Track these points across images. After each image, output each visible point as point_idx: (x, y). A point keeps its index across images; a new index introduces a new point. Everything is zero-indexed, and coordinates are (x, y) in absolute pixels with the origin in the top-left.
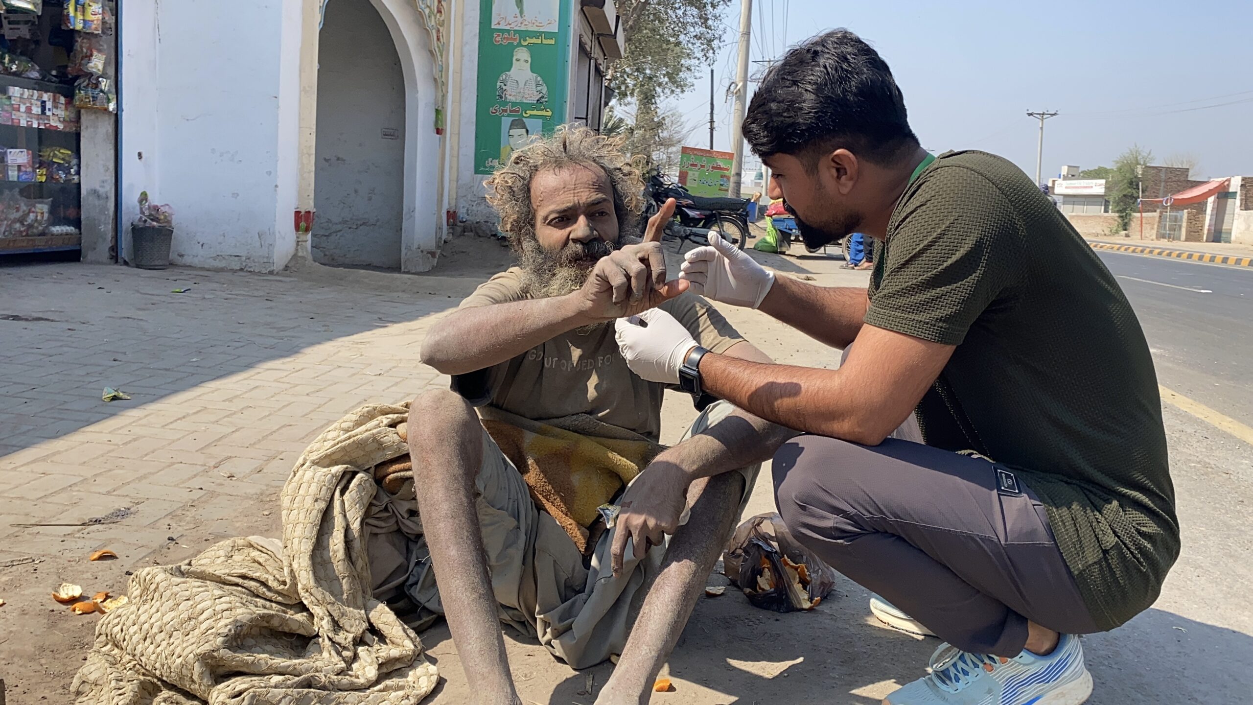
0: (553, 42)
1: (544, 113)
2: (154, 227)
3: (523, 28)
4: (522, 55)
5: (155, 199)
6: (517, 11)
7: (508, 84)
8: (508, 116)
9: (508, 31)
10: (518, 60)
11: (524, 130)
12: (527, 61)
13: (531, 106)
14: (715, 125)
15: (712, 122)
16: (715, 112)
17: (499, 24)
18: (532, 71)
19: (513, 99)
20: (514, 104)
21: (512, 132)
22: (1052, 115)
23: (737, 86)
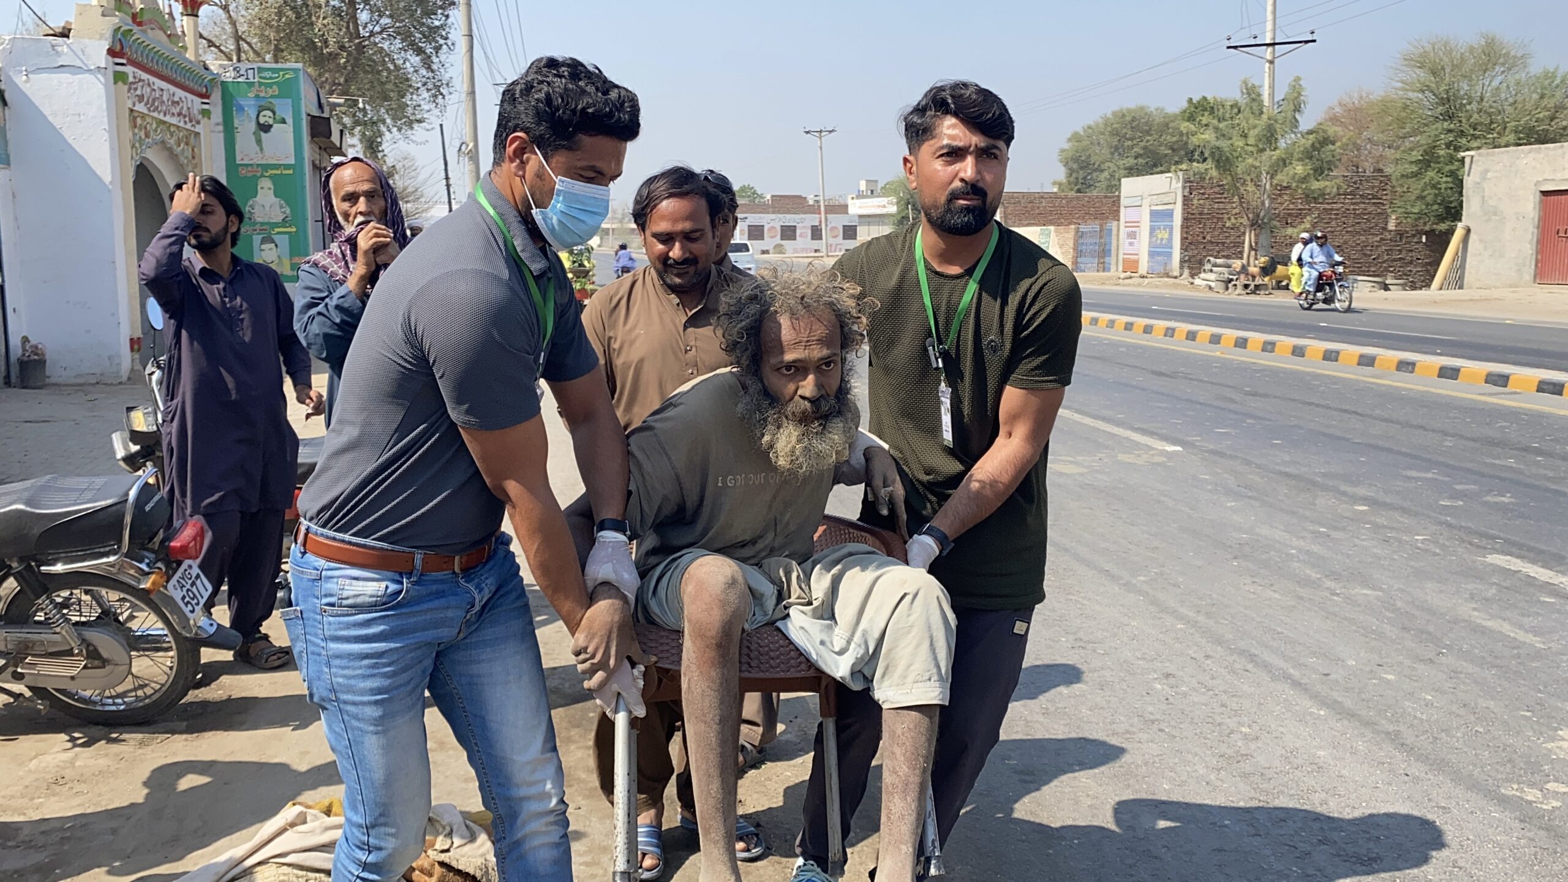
0: (291, 172)
1: (289, 230)
2: (35, 360)
3: (264, 162)
4: (266, 184)
5: (33, 341)
6: (258, 149)
7: (256, 207)
8: (258, 234)
9: (251, 165)
10: (262, 188)
11: (273, 245)
12: (270, 189)
13: (276, 225)
14: (451, 182)
15: (447, 178)
16: (449, 168)
17: (242, 160)
18: (276, 196)
19: (259, 220)
20: (262, 224)
21: (263, 247)
22: (830, 132)
23: (468, 146)
